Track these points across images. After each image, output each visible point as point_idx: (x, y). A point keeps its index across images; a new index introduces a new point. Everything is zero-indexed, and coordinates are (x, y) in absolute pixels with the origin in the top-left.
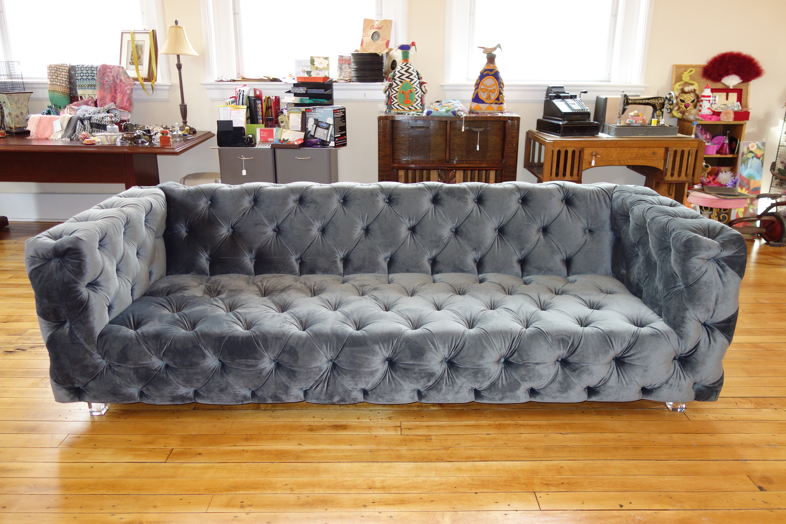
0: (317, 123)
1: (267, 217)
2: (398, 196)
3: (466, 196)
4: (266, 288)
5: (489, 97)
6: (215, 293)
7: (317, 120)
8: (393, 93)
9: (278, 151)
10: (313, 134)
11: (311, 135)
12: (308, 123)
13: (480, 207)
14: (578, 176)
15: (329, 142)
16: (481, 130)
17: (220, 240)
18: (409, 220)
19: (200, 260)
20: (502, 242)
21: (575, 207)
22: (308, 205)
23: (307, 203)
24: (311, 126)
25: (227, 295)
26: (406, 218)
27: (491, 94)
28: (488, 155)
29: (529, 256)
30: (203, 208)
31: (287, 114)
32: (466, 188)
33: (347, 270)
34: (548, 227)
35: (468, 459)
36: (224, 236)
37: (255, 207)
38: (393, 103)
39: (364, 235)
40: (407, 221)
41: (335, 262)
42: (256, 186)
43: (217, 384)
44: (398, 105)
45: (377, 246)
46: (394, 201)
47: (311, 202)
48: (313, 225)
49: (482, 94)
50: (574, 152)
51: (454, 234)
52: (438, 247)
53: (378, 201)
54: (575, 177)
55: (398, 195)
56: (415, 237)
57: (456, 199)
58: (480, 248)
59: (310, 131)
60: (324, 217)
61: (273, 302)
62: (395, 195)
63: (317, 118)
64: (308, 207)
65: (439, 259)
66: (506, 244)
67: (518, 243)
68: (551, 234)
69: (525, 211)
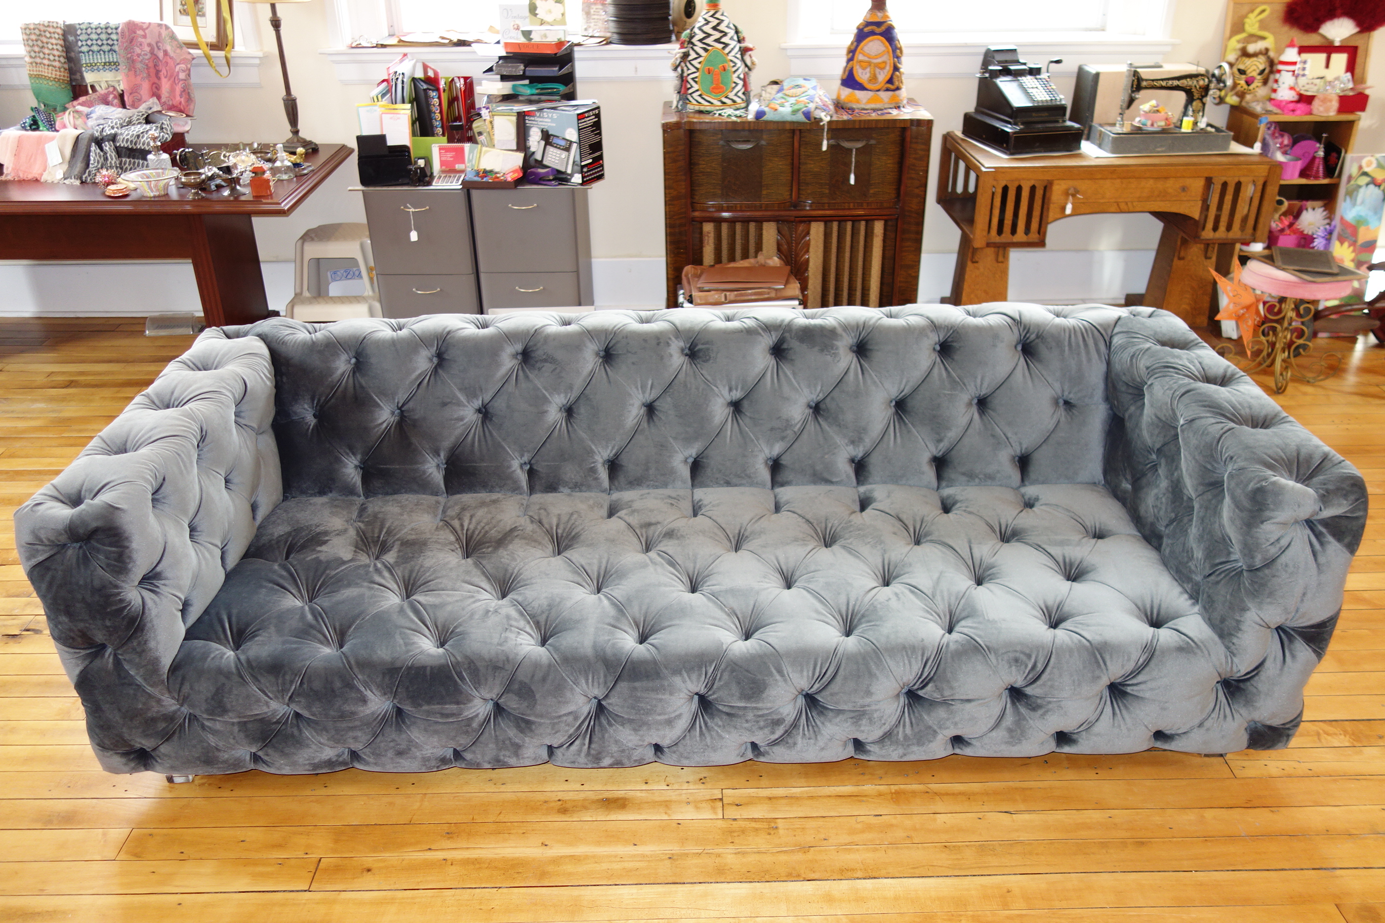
0: (547, 137)
1: (463, 389)
2: (707, 346)
3: (835, 342)
4: (469, 533)
5: (874, 79)
6: (375, 546)
7: (547, 132)
8: (690, 72)
9: (475, 194)
10: (539, 158)
11: (536, 161)
13: (862, 361)
14: (1039, 233)
15: (572, 175)
16: (860, 145)
17: (379, 433)
18: (730, 390)
19: (344, 470)
20: (903, 427)
21: (1040, 361)
22: (539, 365)
23: (537, 362)
24: (536, 143)
25: (398, 557)
26: (724, 386)
27: (878, 70)
28: (871, 191)
29: (953, 453)
30: (343, 374)
31: (488, 118)
32: (835, 328)
33: (616, 483)
34: (989, 399)
35: (844, 873)
36: (385, 425)
37: (440, 371)
38: (690, 91)
39: (645, 418)
40: (725, 392)
41: (593, 470)
42: (440, 330)
43: (392, 744)
44: (700, 95)
45: (672, 440)
46: (701, 354)
47: (545, 361)
48: (550, 402)
49: (860, 71)
50: (1033, 189)
51: (813, 412)
52: (783, 439)
53: (671, 356)
54: (1034, 236)
55: (707, 343)
56: (740, 421)
57: (816, 349)
58: (861, 439)
59: (534, 153)
60: (571, 387)
61: (484, 573)
62: (703, 344)
63: (546, 128)
64: (539, 369)
65: (785, 461)
66: (909, 432)
67: (932, 429)
68: (994, 410)
69: (946, 369)
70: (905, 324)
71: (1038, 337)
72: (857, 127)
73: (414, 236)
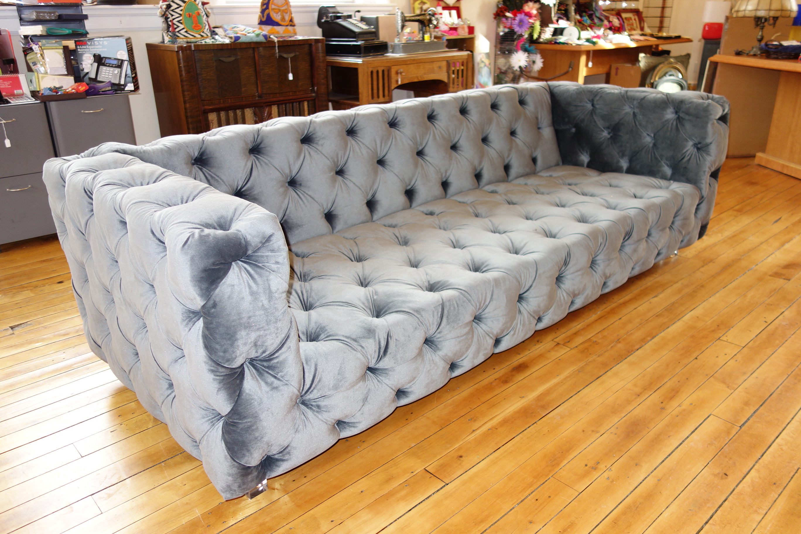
0: (99, 60)
5: (283, 19)
7: (99, 55)
8: (174, 17)
10: (93, 76)
11: (90, 79)
12: (82, 61)
14: (389, 96)
15: (125, 85)
16: (292, 55)
24: (89, 66)
27: (285, 14)
28: (300, 84)
31: (38, 52)
38: (177, 30)
44: (186, 32)
49: (275, 15)
50: (383, 71)
54: (387, 98)
59: (87, 73)
63: (97, 52)
65: (448, 179)
69: (496, 116)
71: (524, 96)
72: (289, 44)
73: (8, 143)
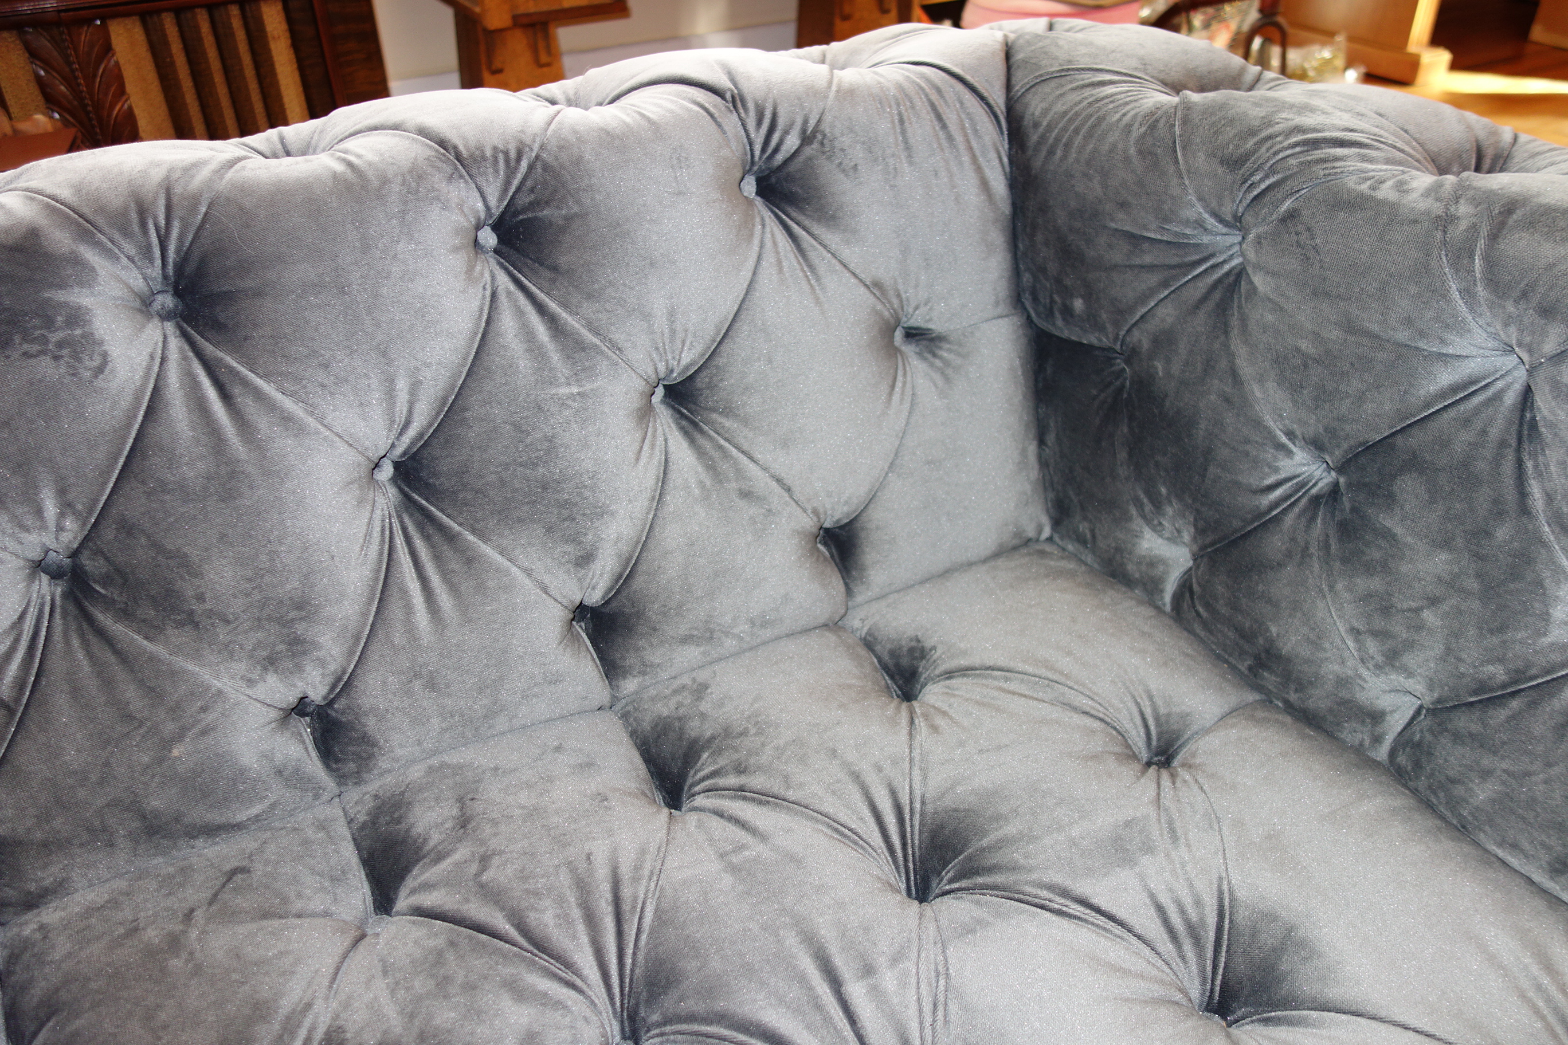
13: (209, 348)
20: (447, 551)
21: (829, 217)
34: (701, 382)
58: (297, 640)
66: (470, 560)
67: (549, 530)
68: (728, 412)
69: (541, 309)
70: (339, 168)
71: (806, 139)
